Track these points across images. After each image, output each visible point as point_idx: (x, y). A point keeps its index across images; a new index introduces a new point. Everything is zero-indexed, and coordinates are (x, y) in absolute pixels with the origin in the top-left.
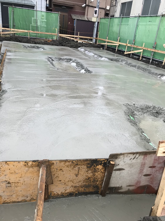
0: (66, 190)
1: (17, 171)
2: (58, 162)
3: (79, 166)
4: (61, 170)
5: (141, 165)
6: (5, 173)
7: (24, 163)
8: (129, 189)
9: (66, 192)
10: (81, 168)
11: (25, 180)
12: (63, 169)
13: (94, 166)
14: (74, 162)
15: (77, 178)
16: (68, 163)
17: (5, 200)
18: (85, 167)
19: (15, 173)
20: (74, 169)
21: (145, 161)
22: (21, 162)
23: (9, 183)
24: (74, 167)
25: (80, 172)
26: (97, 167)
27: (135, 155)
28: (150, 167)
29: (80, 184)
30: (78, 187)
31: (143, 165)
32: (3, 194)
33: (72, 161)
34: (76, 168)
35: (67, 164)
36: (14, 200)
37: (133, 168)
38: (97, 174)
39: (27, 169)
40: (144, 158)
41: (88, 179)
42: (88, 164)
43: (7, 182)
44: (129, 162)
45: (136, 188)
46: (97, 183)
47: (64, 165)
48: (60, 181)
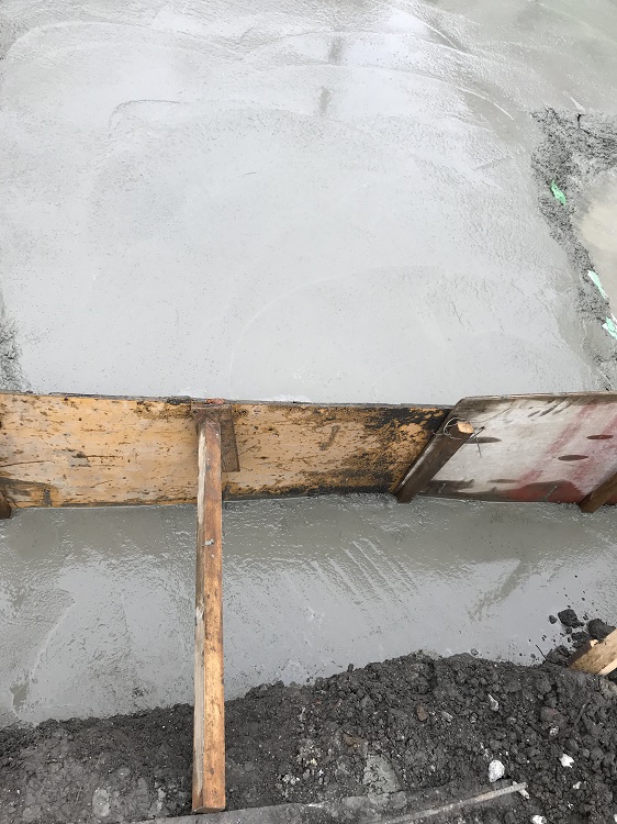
0: (279, 482)
1: (107, 427)
2: (263, 408)
3: (338, 424)
4: (271, 430)
5: (564, 432)
6: (64, 429)
7: (135, 406)
8: (495, 489)
9: (280, 485)
10: (343, 429)
11: (139, 450)
12: (279, 429)
13: (393, 425)
14: (322, 411)
15: (325, 452)
16: (300, 413)
17: (69, 497)
18: (360, 426)
19: (101, 430)
20: (319, 430)
21: (583, 421)
22: (125, 402)
23: (80, 456)
24: (321, 425)
25: (337, 439)
26: (403, 428)
27: (554, 403)
28: (590, 438)
29: (332, 467)
30: (323, 474)
31: (570, 432)
32: (63, 483)
33: (316, 410)
34: (328, 429)
35: (297, 415)
36: (99, 499)
37: (531, 439)
38: (395, 445)
39: (144, 421)
40: (583, 412)
41: (362, 457)
42: (372, 419)
43: (75, 454)
44: (525, 421)
45: (518, 487)
46: (391, 467)
47: (284, 419)
48: (264, 458)
